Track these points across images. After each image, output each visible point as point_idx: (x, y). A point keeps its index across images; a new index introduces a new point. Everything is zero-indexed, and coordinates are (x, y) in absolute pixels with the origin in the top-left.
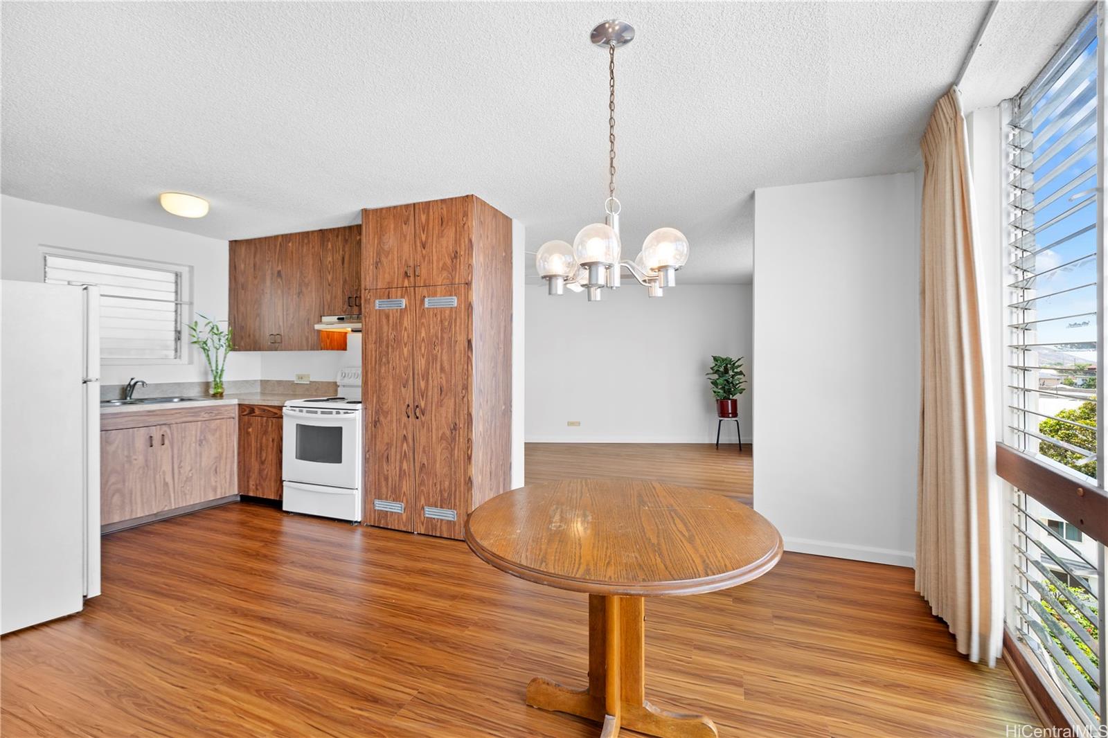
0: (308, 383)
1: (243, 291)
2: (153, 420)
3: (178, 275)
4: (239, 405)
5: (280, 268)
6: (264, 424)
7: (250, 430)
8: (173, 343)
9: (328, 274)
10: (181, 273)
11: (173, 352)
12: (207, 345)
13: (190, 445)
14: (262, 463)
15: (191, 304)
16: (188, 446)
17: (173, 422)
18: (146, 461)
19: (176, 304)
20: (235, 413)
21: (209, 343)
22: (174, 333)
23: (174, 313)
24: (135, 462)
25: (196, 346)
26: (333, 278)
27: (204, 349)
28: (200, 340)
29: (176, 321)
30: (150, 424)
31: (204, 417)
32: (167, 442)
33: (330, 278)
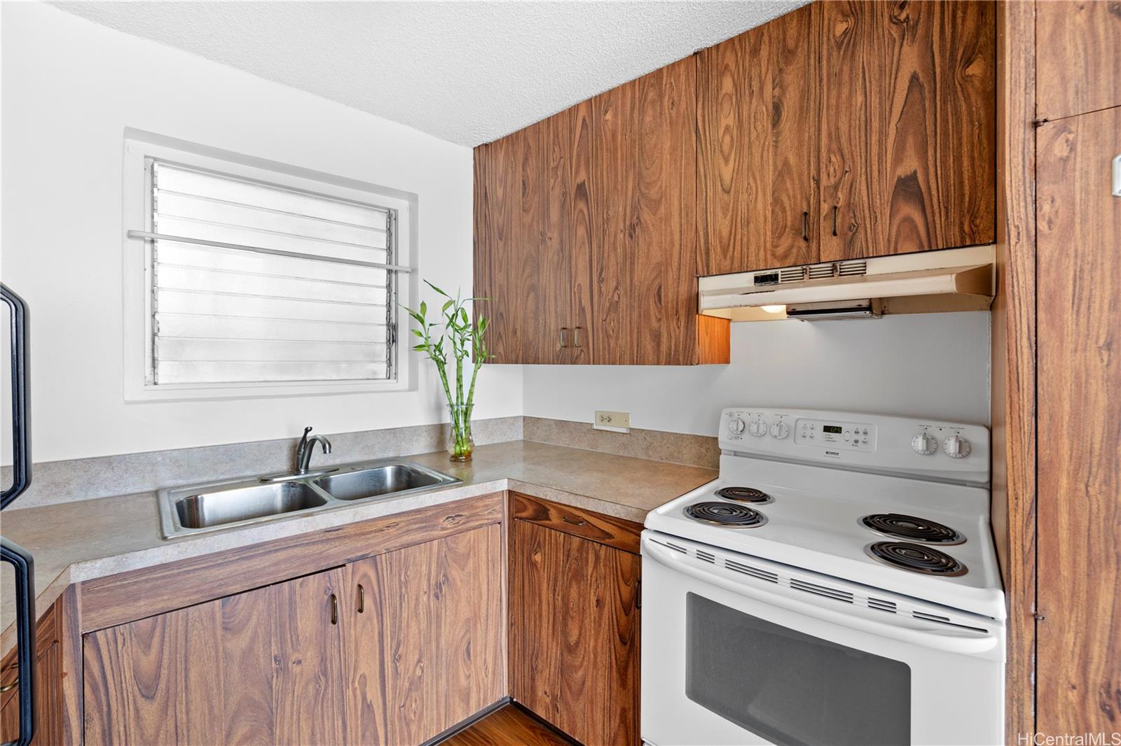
0: (624, 431)
1: (501, 244)
2: (337, 551)
3: (391, 216)
4: (510, 492)
5: (583, 176)
6: (574, 553)
7: (538, 558)
8: (385, 347)
9: (722, 161)
10: (396, 211)
11: (385, 365)
12: (440, 352)
13: (417, 599)
14: (570, 649)
15: (413, 271)
16: (413, 603)
17: (381, 548)
18: (323, 660)
19: (389, 272)
20: (501, 512)
21: (447, 348)
22: (385, 328)
23: (385, 291)
24: (296, 669)
25: (423, 354)
26: (737, 171)
27: (437, 361)
28: (430, 342)
29: (389, 305)
30: (332, 563)
31: (443, 529)
32: (368, 602)
33: (727, 172)
